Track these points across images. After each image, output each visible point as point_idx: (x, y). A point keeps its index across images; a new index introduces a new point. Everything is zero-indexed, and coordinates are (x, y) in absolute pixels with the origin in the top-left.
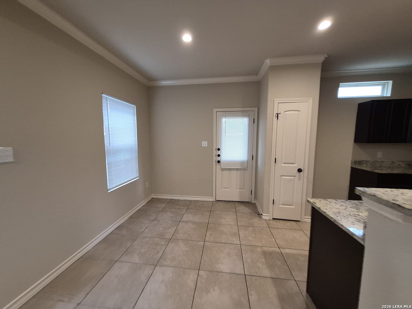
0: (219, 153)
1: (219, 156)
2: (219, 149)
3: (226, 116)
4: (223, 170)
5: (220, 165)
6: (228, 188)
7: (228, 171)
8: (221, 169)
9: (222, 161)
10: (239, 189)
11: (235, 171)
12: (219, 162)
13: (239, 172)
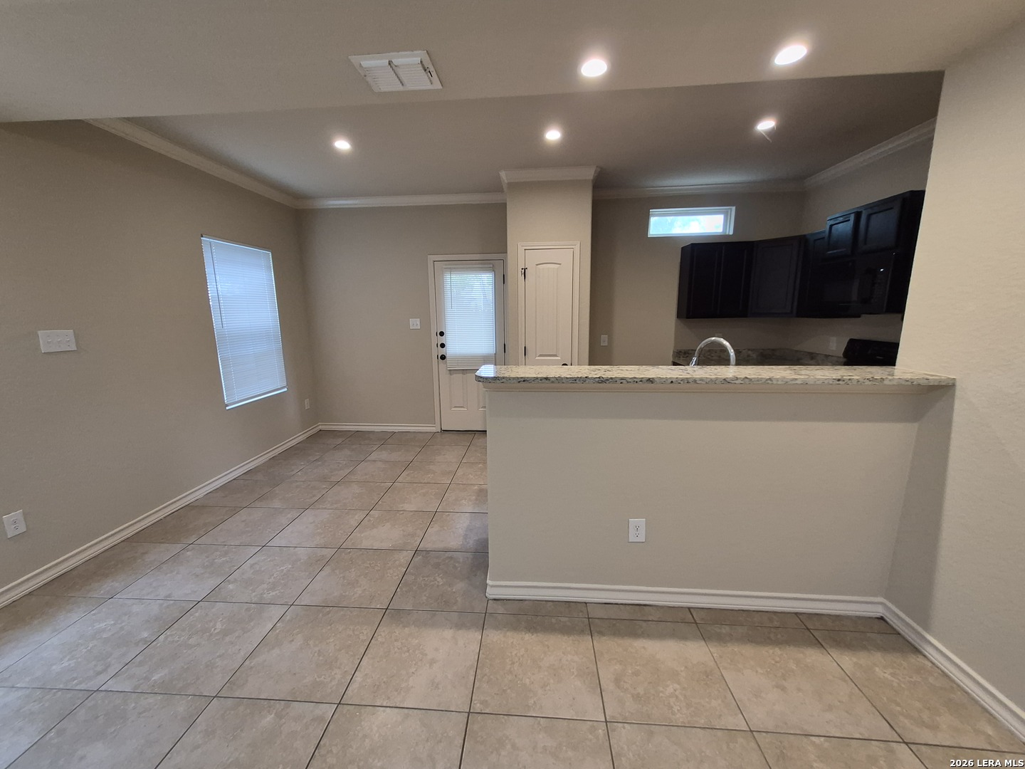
0: (442, 340)
1: (443, 346)
2: (442, 334)
3: (451, 270)
4: (451, 372)
5: (446, 363)
6: (463, 407)
7: (460, 375)
8: (448, 372)
9: (447, 356)
12: (443, 357)
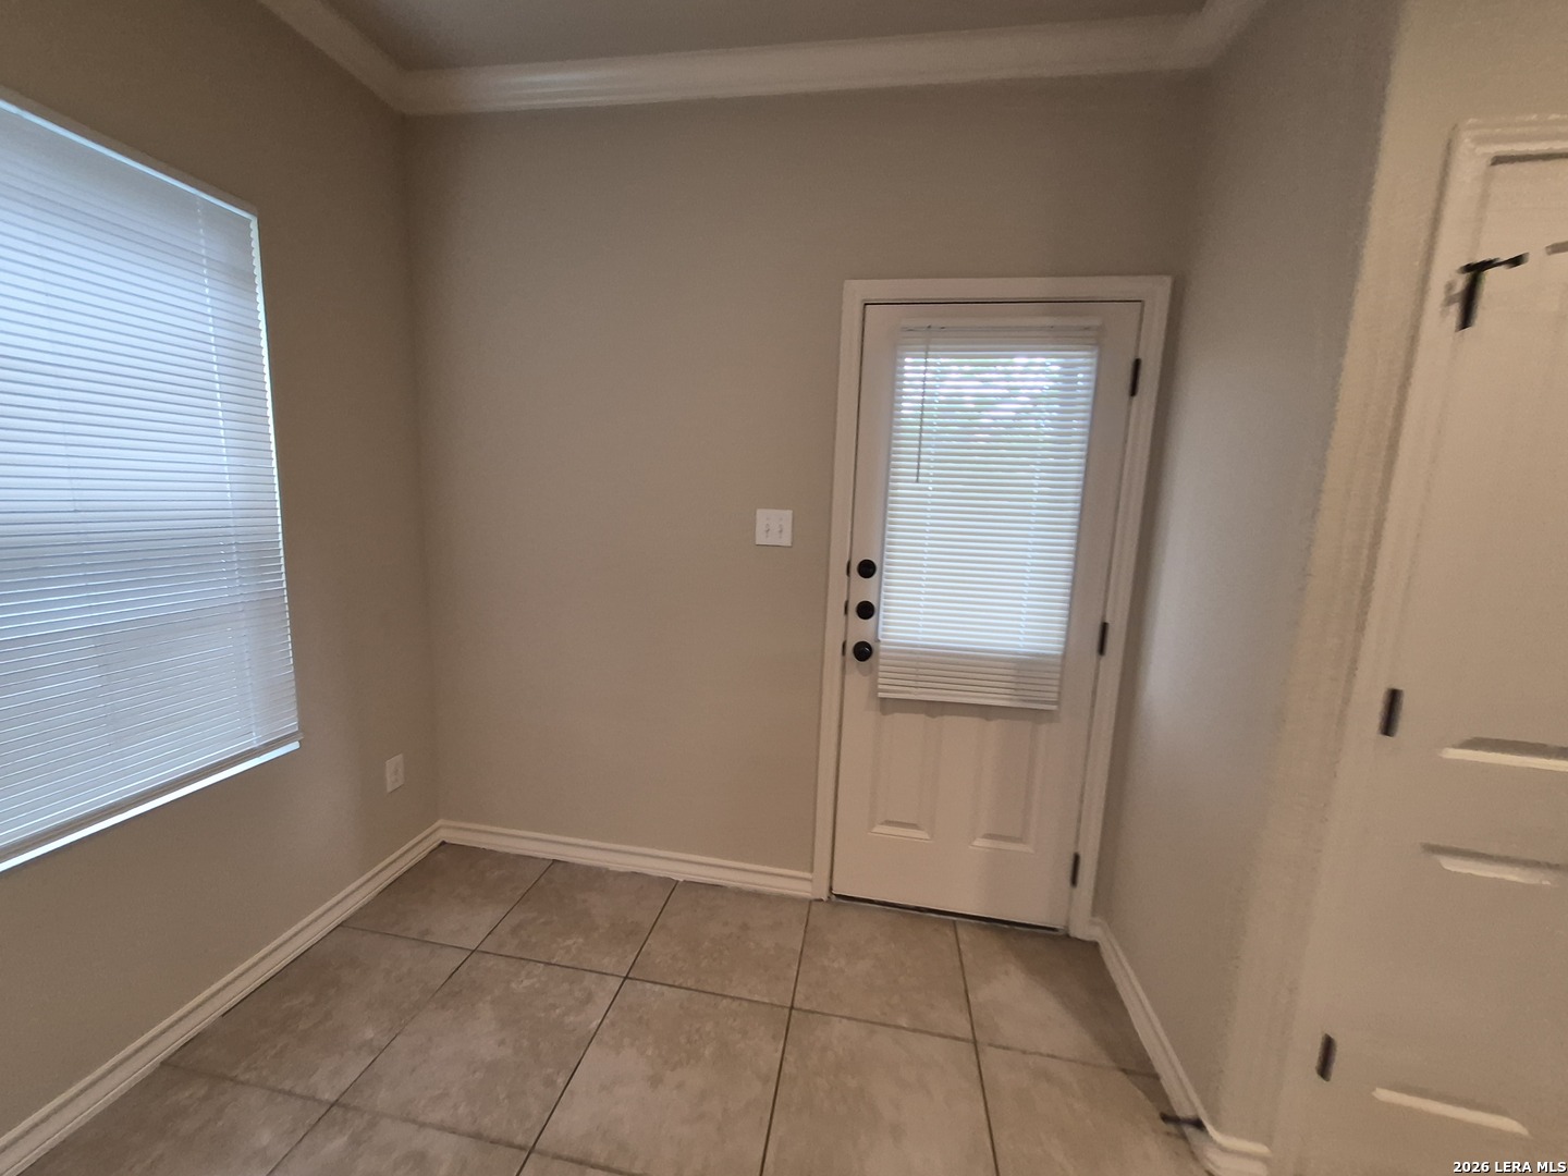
0: (865, 590)
1: (866, 610)
2: (867, 569)
3: (930, 336)
4: (887, 706)
5: (873, 671)
6: (914, 826)
7: (920, 718)
8: (876, 704)
9: (882, 651)
10: (989, 836)
11: (971, 723)
12: (863, 652)
13: (994, 727)
